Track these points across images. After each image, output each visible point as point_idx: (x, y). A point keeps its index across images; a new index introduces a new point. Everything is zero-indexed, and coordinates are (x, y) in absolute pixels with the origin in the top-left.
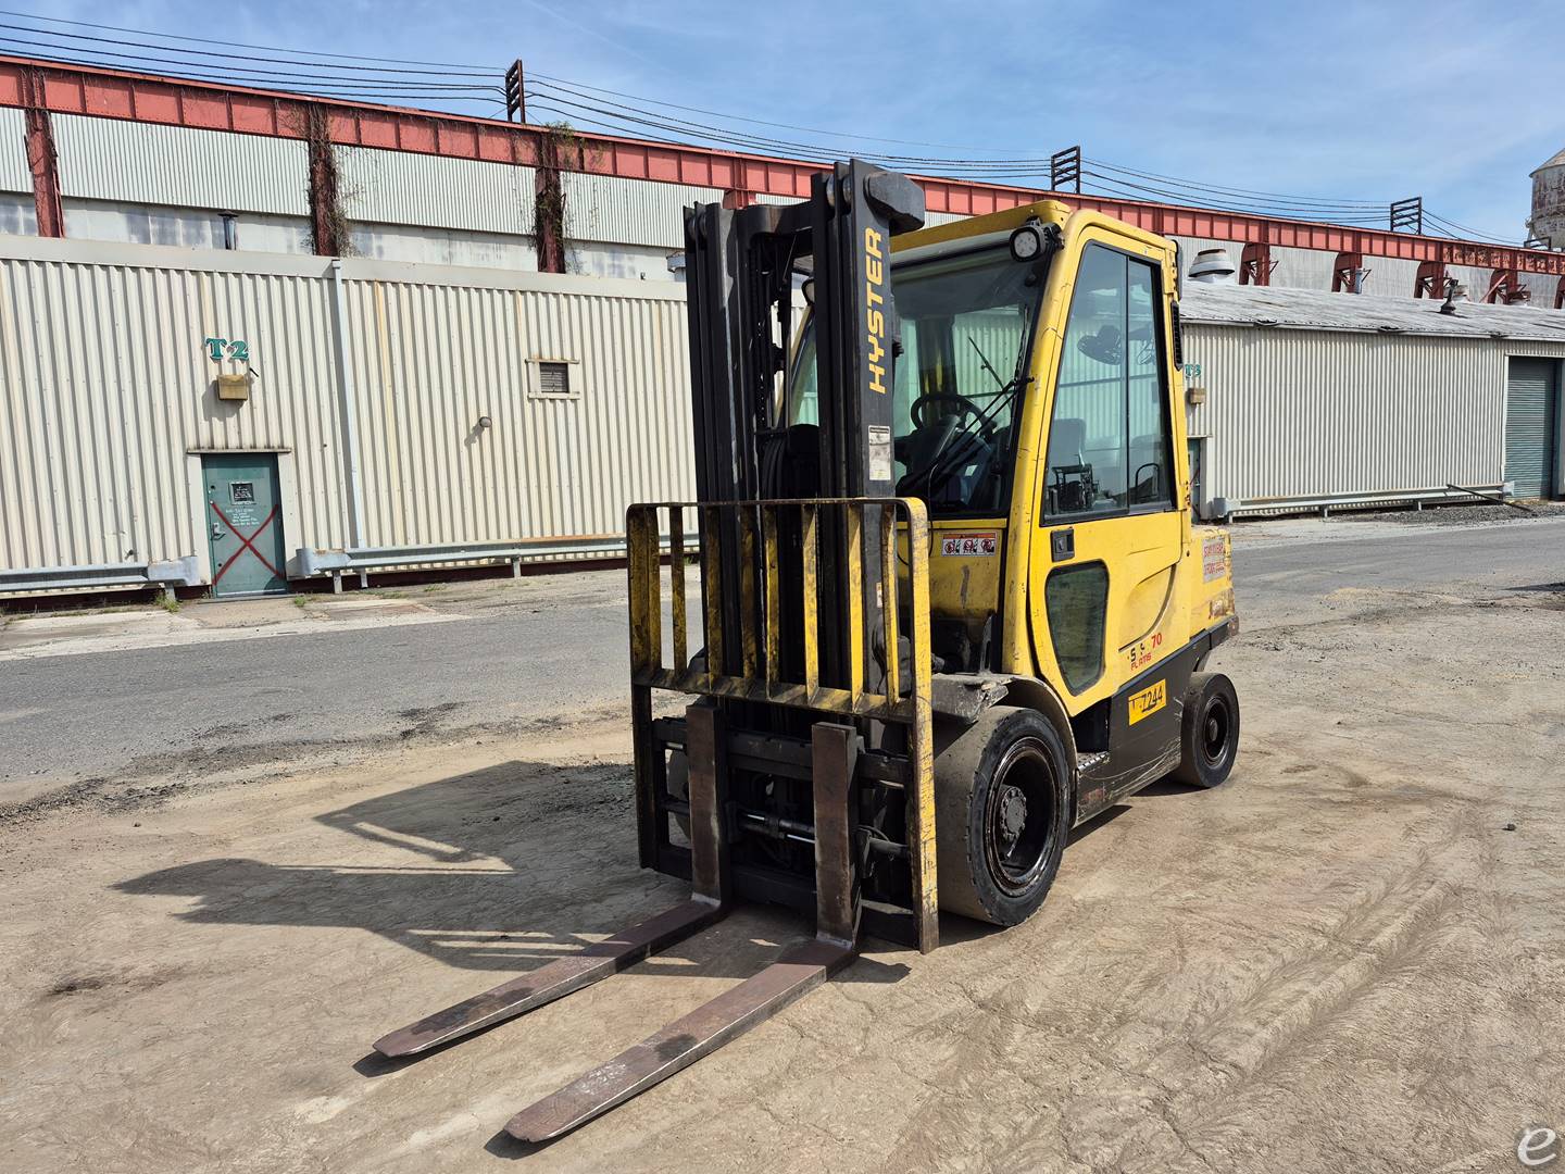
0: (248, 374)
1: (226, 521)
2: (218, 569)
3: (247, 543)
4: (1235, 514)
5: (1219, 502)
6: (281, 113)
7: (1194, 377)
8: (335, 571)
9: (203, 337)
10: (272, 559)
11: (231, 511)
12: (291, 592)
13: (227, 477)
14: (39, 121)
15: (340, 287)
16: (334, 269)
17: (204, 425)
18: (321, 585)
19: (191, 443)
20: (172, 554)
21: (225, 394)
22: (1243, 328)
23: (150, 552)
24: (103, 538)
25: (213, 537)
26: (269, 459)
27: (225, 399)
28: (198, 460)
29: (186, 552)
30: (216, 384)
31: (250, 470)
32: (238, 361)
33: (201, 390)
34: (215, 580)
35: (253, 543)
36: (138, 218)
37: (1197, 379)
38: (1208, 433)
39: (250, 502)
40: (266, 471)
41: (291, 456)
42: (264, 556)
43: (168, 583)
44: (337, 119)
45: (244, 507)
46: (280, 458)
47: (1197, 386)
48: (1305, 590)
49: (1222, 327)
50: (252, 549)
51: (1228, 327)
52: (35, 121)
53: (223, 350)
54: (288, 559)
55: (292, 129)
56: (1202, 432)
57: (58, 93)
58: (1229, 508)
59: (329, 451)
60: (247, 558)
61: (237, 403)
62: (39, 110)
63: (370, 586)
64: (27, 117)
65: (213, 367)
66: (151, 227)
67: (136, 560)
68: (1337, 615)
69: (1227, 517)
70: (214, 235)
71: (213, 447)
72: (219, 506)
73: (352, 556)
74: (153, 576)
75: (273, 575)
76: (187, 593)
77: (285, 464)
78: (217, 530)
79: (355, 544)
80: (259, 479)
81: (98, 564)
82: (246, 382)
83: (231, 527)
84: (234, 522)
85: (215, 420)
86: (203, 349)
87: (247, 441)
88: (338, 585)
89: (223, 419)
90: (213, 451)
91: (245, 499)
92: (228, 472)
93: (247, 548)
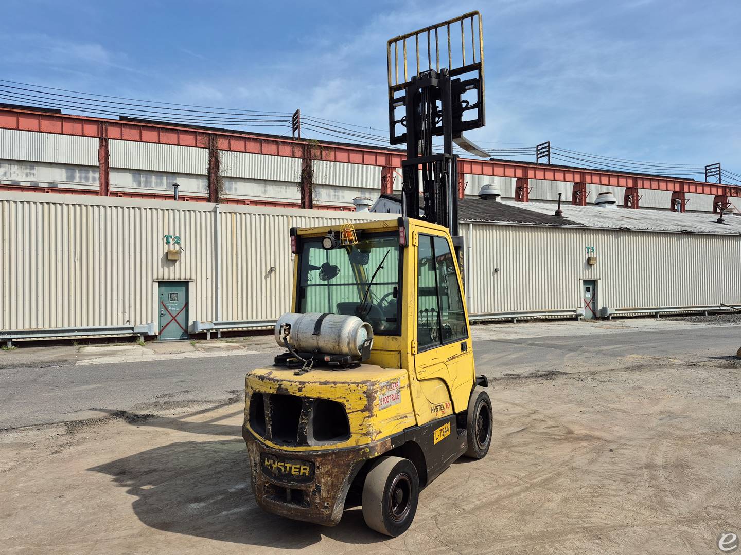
0: (180, 250)
1: (166, 309)
2: (162, 328)
3: (174, 318)
4: (613, 315)
5: (604, 310)
6: (199, 138)
7: (591, 253)
8: (208, 330)
9: (163, 235)
10: (183, 326)
11: (168, 305)
12: (189, 339)
13: (167, 291)
14: (104, 142)
15: (218, 215)
16: (216, 208)
17: (161, 270)
18: (202, 336)
19: (155, 277)
20: (144, 322)
21: (170, 257)
22: (614, 231)
23: (135, 321)
24: (118, 314)
25: (161, 315)
26: (185, 284)
27: (170, 259)
28: (157, 284)
29: (149, 321)
30: (167, 254)
31: (178, 288)
32: (176, 244)
33: (161, 256)
34: (160, 333)
35: (176, 318)
36: (137, 175)
37: (592, 253)
38: (598, 278)
39: (177, 301)
40: (184, 289)
41: (194, 283)
42: (180, 323)
43: (141, 334)
44: (221, 140)
45: (174, 303)
46: (190, 283)
47: (592, 256)
48: (614, 355)
49: (604, 230)
50: (176, 320)
51: (607, 230)
52: (102, 143)
53: (171, 240)
54: (189, 325)
55: (203, 144)
56: (596, 277)
57: (113, 131)
58: (609, 312)
59: (209, 280)
60: (174, 324)
61: (174, 261)
62: (105, 138)
63: (222, 337)
64: (100, 141)
65: (166, 247)
66: (142, 179)
67: (130, 324)
68: (620, 367)
69: (609, 316)
70: (167, 183)
71: (163, 279)
72: (164, 302)
73: (215, 324)
74: (136, 331)
75: (183, 332)
76: (148, 338)
77: (191, 285)
78: (162, 313)
79: (217, 319)
80: (181, 292)
81: (115, 326)
82: (179, 253)
83: (168, 312)
84: (169, 309)
85: (165, 268)
86: (163, 239)
87: (177, 276)
88: (209, 336)
89: (168, 267)
90: (164, 280)
91: (175, 300)
92: (169, 289)
93: (174, 320)
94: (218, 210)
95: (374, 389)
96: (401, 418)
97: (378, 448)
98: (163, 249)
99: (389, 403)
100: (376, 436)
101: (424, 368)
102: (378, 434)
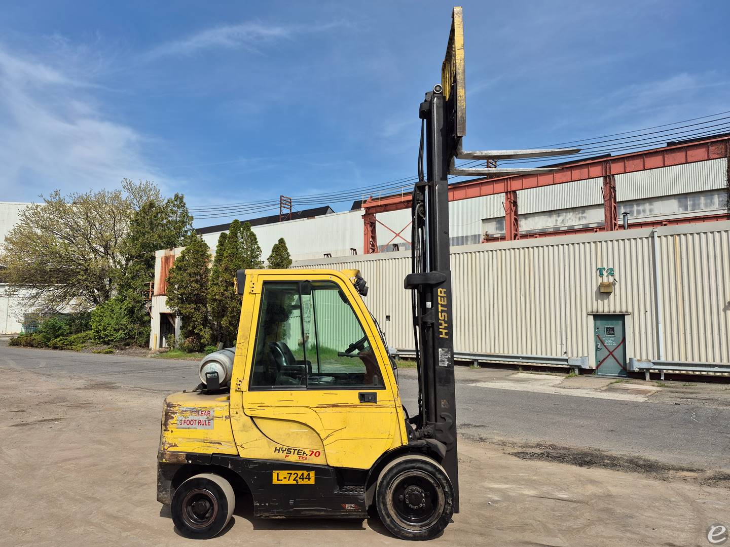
0: (614, 281)
1: (603, 343)
2: (599, 363)
6: (712, 148)
8: (648, 370)
9: (596, 267)
10: (622, 363)
11: (605, 339)
12: (629, 377)
13: (604, 324)
14: (608, 180)
15: (657, 240)
16: (654, 232)
18: (640, 375)
19: (590, 310)
20: (575, 355)
21: (602, 290)
23: (572, 353)
24: (557, 346)
25: (597, 349)
26: (621, 317)
27: (604, 292)
28: (592, 317)
29: (586, 354)
30: (601, 286)
31: (614, 322)
32: (610, 276)
33: (595, 289)
34: (597, 367)
35: (613, 353)
36: (683, 200)
39: (613, 336)
40: (620, 322)
41: (630, 317)
42: (618, 359)
43: (576, 366)
45: (610, 337)
46: (626, 317)
50: (613, 356)
52: (606, 181)
53: (604, 272)
55: (718, 154)
57: (616, 167)
59: (649, 314)
60: (611, 359)
61: (609, 293)
62: (609, 176)
63: (665, 379)
64: (604, 180)
65: (600, 280)
66: (689, 203)
67: (566, 356)
71: (604, 312)
72: (600, 336)
73: (655, 364)
74: (571, 363)
75: (622, 369)
76: (584, 372)
77: (628, 320)
78: (599, 347)
79: (659, 358)
80: (617, 326)
81: (554, 356)
82: (614, 284)
83: (605, 346)
84: (606, 343)
85: (599, 301)
86: (596, 272)
87: (612, 309)
88: (648, 377)
89: (602, 300)
90: (598, 314)
91: (611, 334)
92: (604, 322)
93: (611, 355)
94: (656, 235)
95: (171, 410)
96: (211, 443)
98: (594, 282)
99: (193, 426)
101: (259, 406)
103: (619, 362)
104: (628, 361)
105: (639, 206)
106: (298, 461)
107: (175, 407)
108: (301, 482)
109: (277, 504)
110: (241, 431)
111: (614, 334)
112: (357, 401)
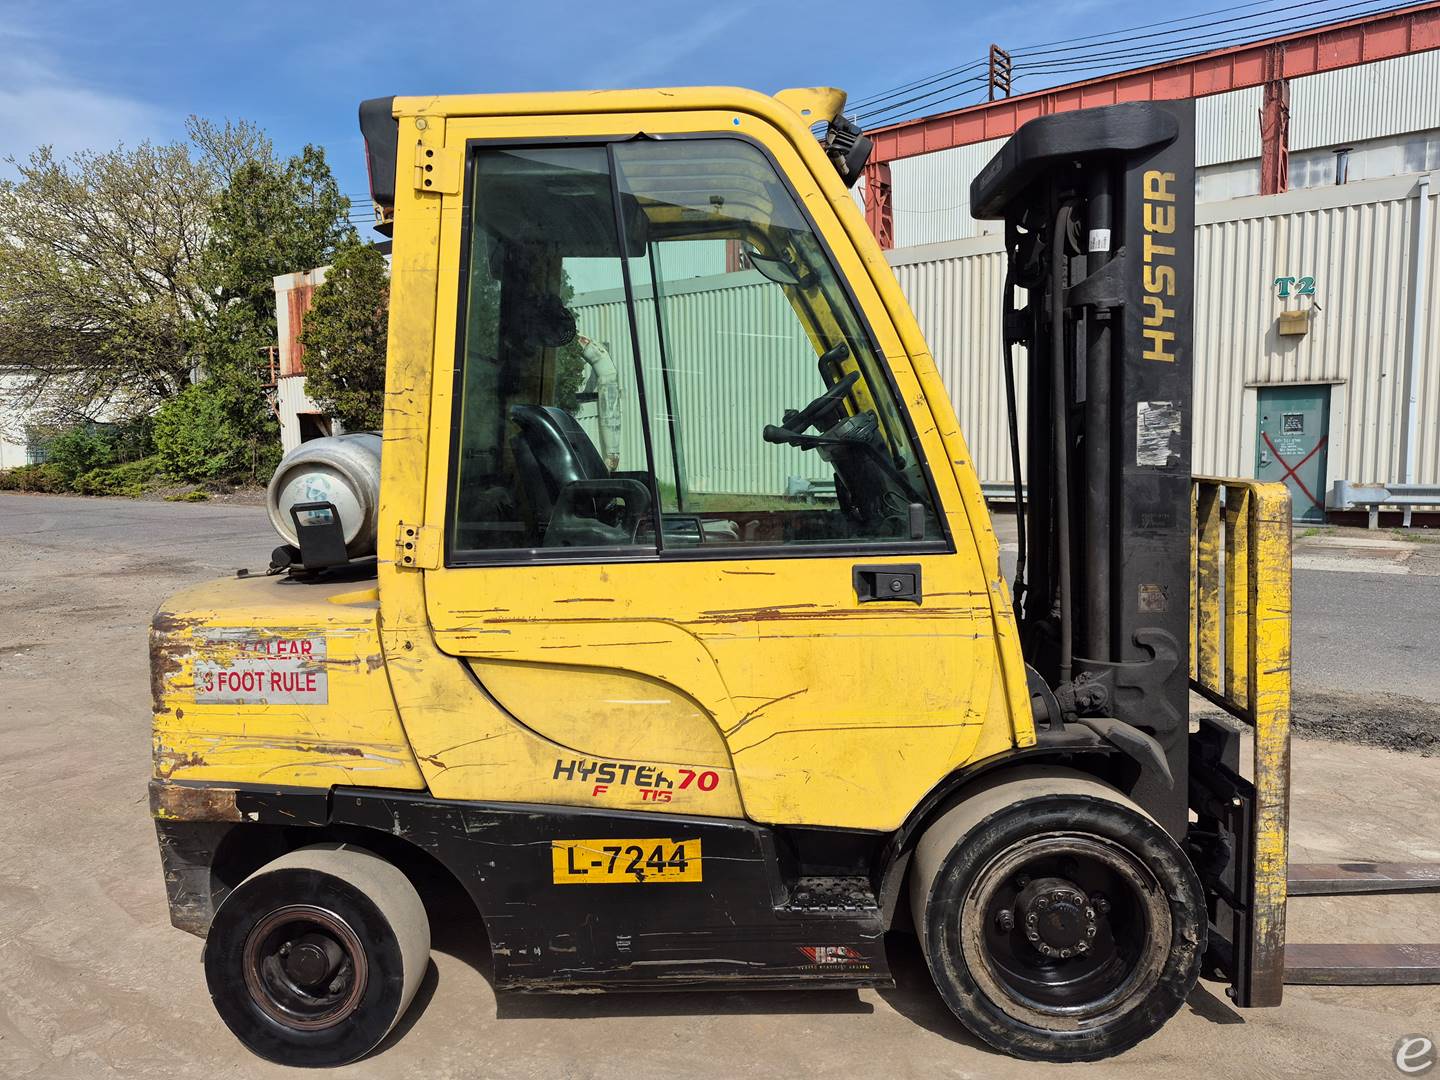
0: (1312, 309)
1: (1274, 450)
3: (1291, 472)
8: (1374, 506)
9: (1274, 278)
10: (1313, 491)
11: (1279, 440)
12: (1327, 523)
13: (1278, 408)
15: (1426, 206)
17: (1264, 360)
18: (1356, 518)
19: (1250, 377)
21: (1285, 330)
25: (1260, 464)
26: (1322, 391)
27: (1287, 334)
28: (1254, 393)
30: (1280, 321)
31: (1304, 402)
32: (1304, 298)
33: (1266, 327)
35: (1296, 472)
39: (1299, 433)
40: (1319, 403)
41: (1344, 389)
42: (1306, 486)
45: (1293, 437)
46: (1334, 390)
50: (1295, 477)
52: (1272, 93)
53: (1291, 288)
54: (1327, 491)
57: (1294, 61)
59: (1388, 381)
61: (1298, 337)
62: (1277, 81)
63: (1411, 526)
64: (1265, 91)
65: (1279, 306)
71: (1269, 381)
72: (1269, 436)
73: (1393, 492)
75: (1312, 504)
77: (1338, 396)
78: (1264, 459)
79: (1403, 478)
80: (1311, 411)
82: (1310, 315)
83: (1278, 456)
84: (1281, 451)
85: (1274, 355)
86: (1272, 288)
87: (1303, 373)
88: (1374, 521)
89: (1282, 354)
90: (1269, 384)
91: (1296, 430)
92: (1281, 403)
93: (1291, 476)
94: (1425, 192)
95: (169, 640)
96: (323, 750)
97: (171, 801)
98: (1267, 310)
99: (255, 694)
100: (175, 768)
101: (487, 621)
102: (186, 763)
103: (1310, 491)
104: (1330, 487)
105: (1317, 164)
106: (639, 807)
107: (181, 627)
108: (652, 876)
109: (573, 949)
110: (431, 708)
111: (1302, 430)
112: (848, 598)
